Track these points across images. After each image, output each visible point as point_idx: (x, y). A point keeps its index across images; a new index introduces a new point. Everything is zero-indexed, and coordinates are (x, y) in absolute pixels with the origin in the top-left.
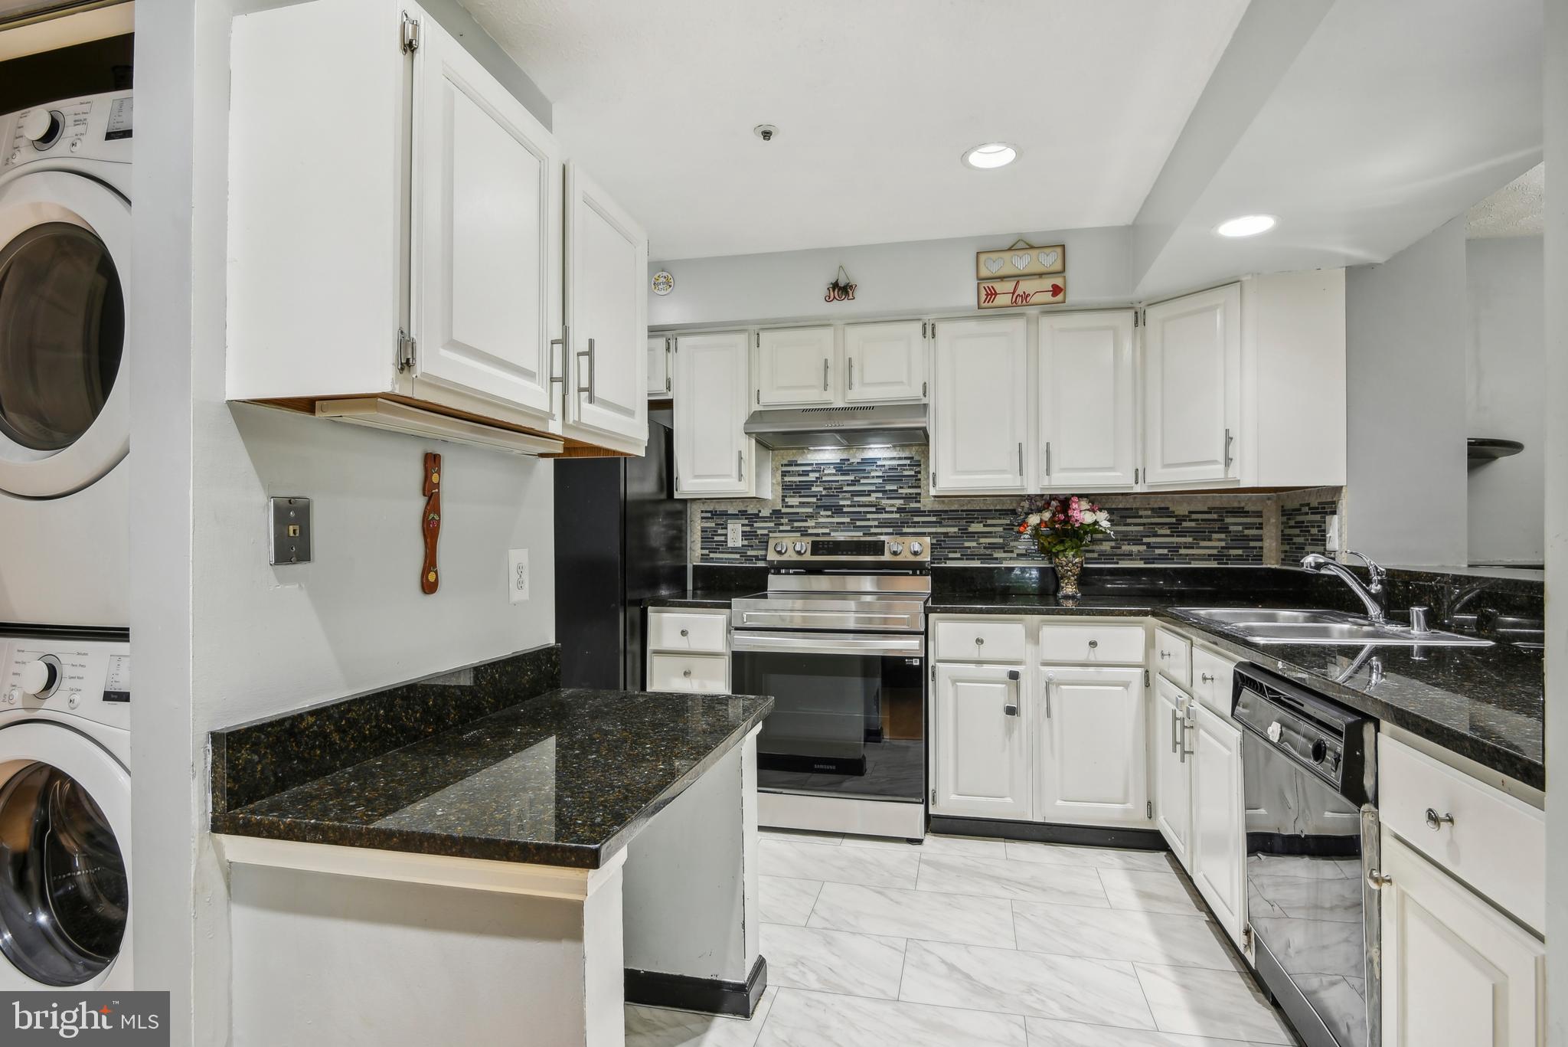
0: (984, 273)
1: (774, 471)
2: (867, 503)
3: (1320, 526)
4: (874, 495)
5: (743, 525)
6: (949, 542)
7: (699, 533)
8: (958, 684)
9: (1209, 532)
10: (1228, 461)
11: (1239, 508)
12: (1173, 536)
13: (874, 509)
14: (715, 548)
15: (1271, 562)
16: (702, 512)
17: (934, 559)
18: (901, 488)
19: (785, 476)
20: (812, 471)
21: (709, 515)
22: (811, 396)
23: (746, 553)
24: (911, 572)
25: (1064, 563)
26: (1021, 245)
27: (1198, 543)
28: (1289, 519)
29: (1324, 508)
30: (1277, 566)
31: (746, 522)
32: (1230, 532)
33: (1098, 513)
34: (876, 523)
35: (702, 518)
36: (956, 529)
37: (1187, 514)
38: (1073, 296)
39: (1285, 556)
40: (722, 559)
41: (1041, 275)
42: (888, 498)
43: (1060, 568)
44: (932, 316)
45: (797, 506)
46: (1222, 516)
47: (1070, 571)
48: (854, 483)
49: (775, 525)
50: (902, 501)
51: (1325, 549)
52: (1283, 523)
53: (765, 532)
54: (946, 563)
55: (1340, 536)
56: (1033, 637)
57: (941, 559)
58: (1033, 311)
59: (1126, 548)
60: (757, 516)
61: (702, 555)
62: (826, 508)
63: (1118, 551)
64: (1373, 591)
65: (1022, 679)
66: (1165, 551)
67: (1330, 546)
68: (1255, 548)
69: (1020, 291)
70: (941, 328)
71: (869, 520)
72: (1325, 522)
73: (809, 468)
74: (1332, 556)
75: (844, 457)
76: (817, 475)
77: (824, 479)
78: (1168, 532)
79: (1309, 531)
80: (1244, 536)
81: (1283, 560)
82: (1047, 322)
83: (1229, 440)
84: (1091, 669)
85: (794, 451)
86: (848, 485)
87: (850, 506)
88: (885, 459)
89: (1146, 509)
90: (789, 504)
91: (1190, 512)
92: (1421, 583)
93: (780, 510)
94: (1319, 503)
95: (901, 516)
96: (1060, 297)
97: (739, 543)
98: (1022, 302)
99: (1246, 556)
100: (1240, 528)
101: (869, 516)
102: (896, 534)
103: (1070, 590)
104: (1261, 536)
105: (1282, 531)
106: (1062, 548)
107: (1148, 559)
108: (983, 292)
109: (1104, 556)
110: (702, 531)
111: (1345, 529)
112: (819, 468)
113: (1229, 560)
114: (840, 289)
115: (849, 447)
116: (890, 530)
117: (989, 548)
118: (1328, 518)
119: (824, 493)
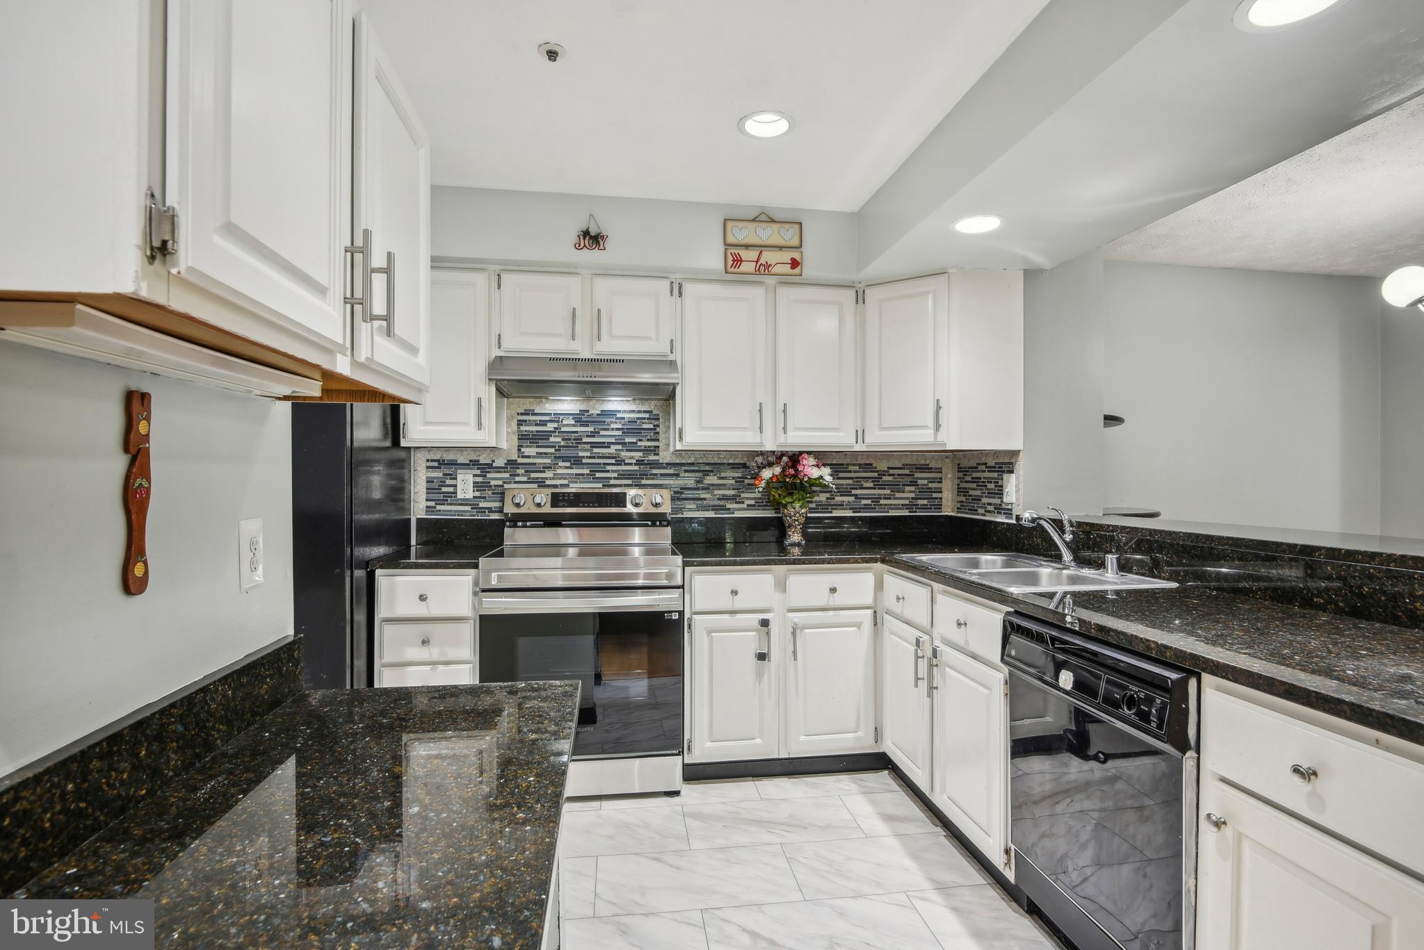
0: (731, 240)
1: (509, 419)
2: (607, 455)
3: (997, 482)
4: (614, 448)
5: (474, 476)
6: (688, 494)
7: (424, 484)
8: (713, 634)
9: (903, 485)
10: (938, 427)
11: (925, 465)
12: (875, 488)
13: (613, 461)
14: (442, 500)
15: (948, 510)
16: (428, 461)
17: (674, 511)
18: (640, 440)
19: (522, 425)
20: (551, 421)
21: (436, 464)
22: (559, 345)
23: (478, 505)
24: (650, 523)
25: (793, 514)
26: (763, 217)
27: (895, 495)
28: (966, 475)
29: (1002, 467)
30: (953, 514)
31: (478, 472)
32: (918, 485)
33: (823, 468)
34: (616, 475)
35: (429, 467)
36: (692, 482)
37: (886, 469)
38: (809, 270)
39: (961, 506)
40: (451, 511)
41: (781, 248)
42: (627, 450)
43: (788, 518)
44: (679, 276)
45: (534, 457)
46: (912, 472)
47: (797, 521)
48: (593, 435)
49: (510, 475)
50: (641, 454)
51: (1002, 502)
52: (958, 478)
53: (500, 483)
54: (682, 514)
55: (1017, 491)
56: (781, 586)
58: (771, 281)
59: (839, 499)
60: (490, 466)
61: (427, 507)
62: (565, 459)
63: (832, 502)
64: (1068, 540)
65: (772, 626)
66: (869, 502)
67: (1005, 500)
68: (937, 498)
69: (762, 261)
70: (688, 288)
71: (608, 471)
72: (1002, 479)
73: (547, 418)
74: (1009, 507)
75: (584, 407)
76: (555, 425)
77: (563, 429)
78: (871, 485)
79: (986, 486)
80: (929, 488)
81: (958, 508)
82: (784, 293)
83: (938, 408)
84: (831, 613)
85: (531, 400)
86: (588, 436)
87: (590, 458)
88: (624, 411)
89: (854, 465)
90: (526, 454)
91: (888, 468)
92: (1103, 533)
93: (516, 461)
94: (996, 463)
95: (640, 468)
96: (797, 270)
97: (470, 495)
98: (765, 271)
99: (931, 505)
100: (926, 482)
101: (608, 468)
102: (636, 485)
103: (796, 538)
104: (941, 488)
105: (958, 485)
106: (790, 500)
107: (856, 508)
108: (730, 259)
109: (822, 507)
110: (427, 482)
111: (1021, 486)
112: (557, 418)
113: (917, 508)
114: (591, 237)
115: (589, 398)
116: (630, 482)
117: (724, 499)
118: (1005, 476)
119: (562, 444)
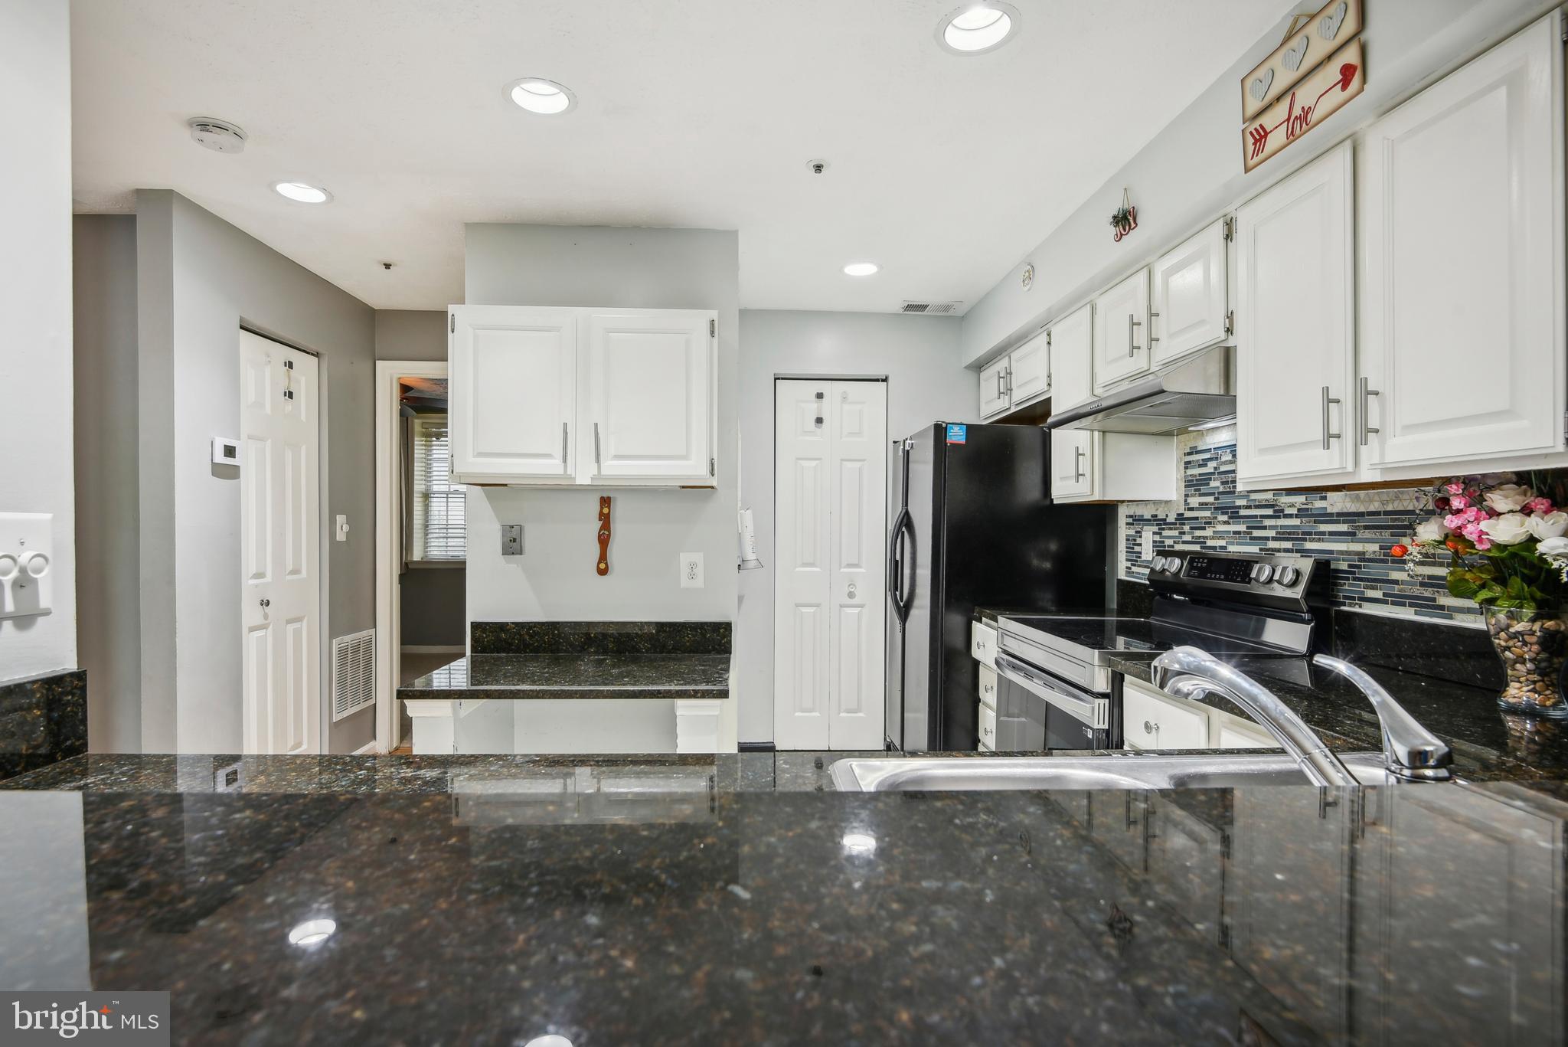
0: (1254, 106)
1: (1179, 461)
2: (1264, 503)
5: (1154, 533)
6: (1367, 570)
7: (1125, 542)
13: (1270, 512)
14: (1134, 561)
16: (1128, 517)
19: (1188, 468)
20: (1211, 459)
21: (1131, 520)
23: (1154, 566)
31: (1157, 529)
33: (1535, 518)
35: (1127, 524)
36: (1375, 547)
40: (1139, 574)
41: (1326, 60)
45: (1198, 509)
50: (1303, 499)
53: (1171, 542)
57: (1353, 598)
60: (1165, 521)
61: (1127, 568)
62: (1223, 510)
69: (1297, 110)
71: (1268, 528)
73: (1207, 456)
76: (1215, 464)
77: (1221, 469)
85: (1195, 433)
90: (1191, 505)
93: (1184, 514)
95: (1302, 522)
96: (1355, 83)
97: (1150, 555)
101: (1268, 522)
102: (1297, 551)
103: (1526, 695)
108: (1250, 142)
110: (1127, 540)
112: (1215, 454)
114: (1121, 220)
117: (1432, 586)
119: (1221, 489)
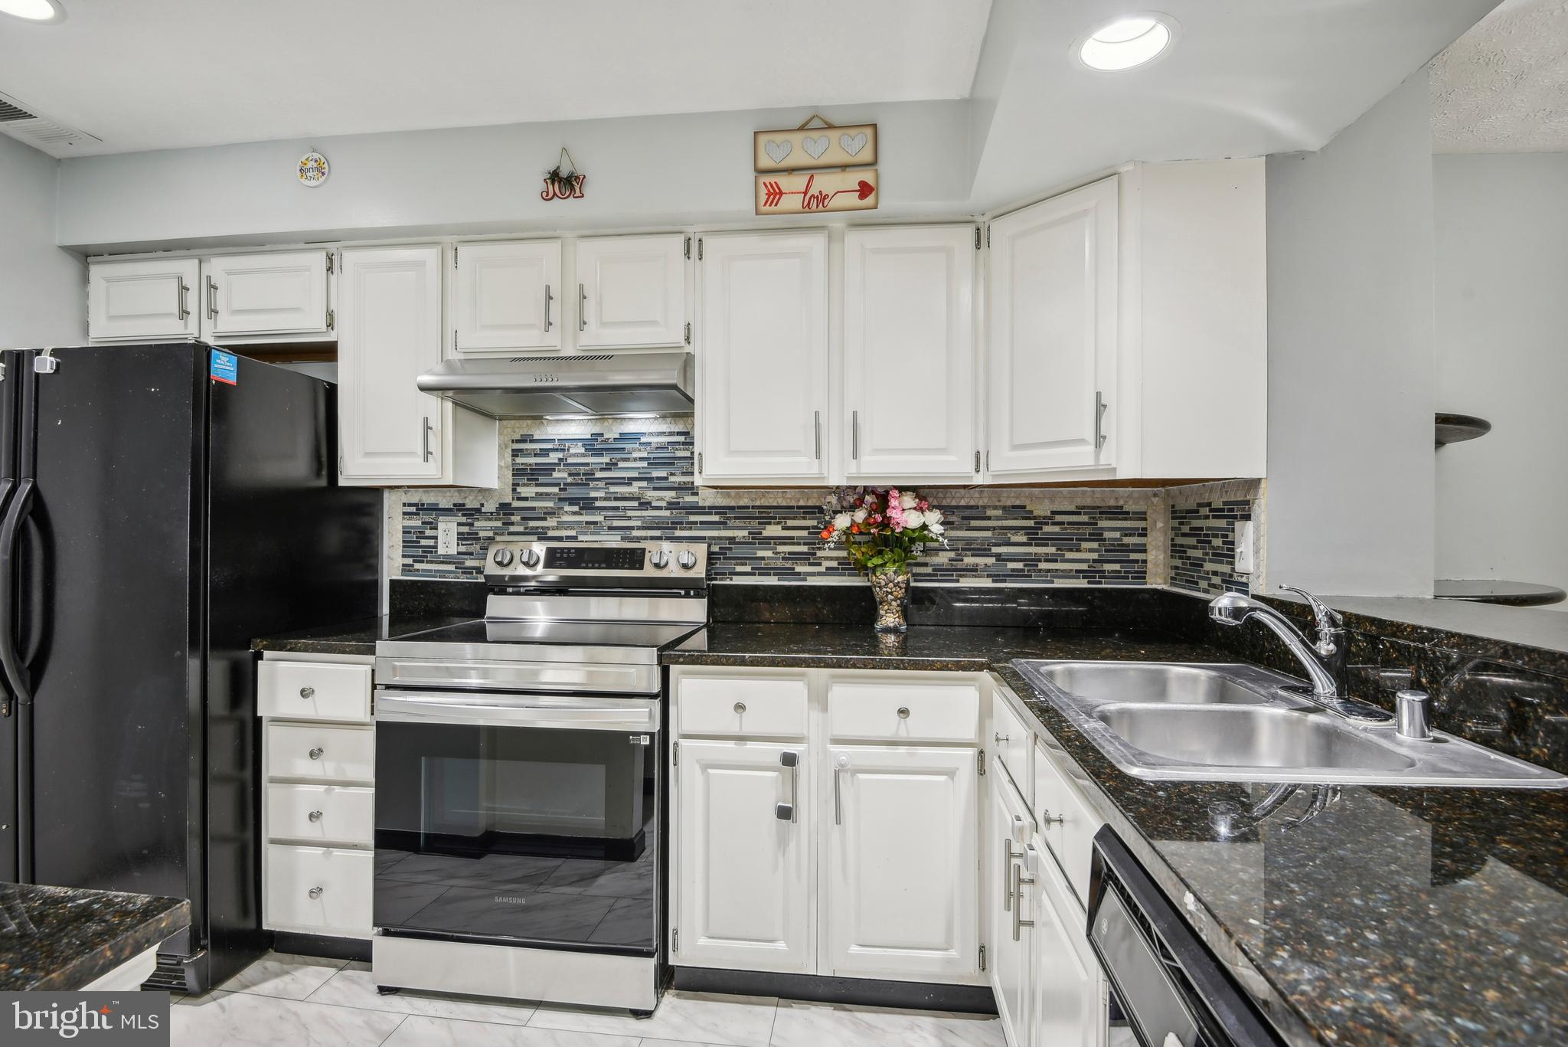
0: (765, 162)
1: (502, 448)
2: (627, 495)
3: (1226, 536)
4: (636, 484)
5: (459, 524)
6: (737, 551)
7: (400, 535)
8: (710, 771)
9: (1077, 540)
10: (1100, 440)
11: (1117, 508)
12: (1031, 545)
13: (635, 504)
14: (421, 556)
15: (1156, 581)
16: (404, 505)
17: (709, 577)
18: (672, 474)
19: (517, 456)
20: (556, 450)
21: (413, 509)
22: (531, 340)
23: (463, 563)
24: (683, 592)
25: (883, 583)
26: (816, 123)
27: (1063, 555)
28: (1181, 524)
29: (1232, 510)
30: (1166, 587)
31: (464, 520)
32: (1104, 540)
33: (927, 513)
34: (639, 523)
35: (405, 514)
36: (745, 533)
37: (1049, 514)
38: (889, 201)
39: (1176, 574)
40: (431, 571)
41: (844, 167)
42: (655, 489)
43: (878, 589)
44: (698, 228)
45: (532, 499)
46: (1094, 518)
47: (891, 593)
48: (611, 466)
49: (504, 524)
50: (673, 494)
51: (1233, 570)
52: (1173, 529)
53: (490, 534)
54: (731, 579)
55: (1257, 552)
56: (819, 700)
57: (725, 574)
58: (837, 222)
59: (969, 560)
60: (478, 510)
61: (404, 565)
62: (572, 501)
63: (959, 565)
64: (1323, 653)
65: (802, 766)
66: (1020, 565)
67: (1239, 566)
68: (1136, 561)
69: (814, 190)
70: (709, 243)
71: (630, 518)
72: (1233, 531)
73: (549, 446)
74: (1244, 580)
75: (597, 430)
76: (560, 455)
77: (570, 461)
78: (1024, 539)
79: (1209, 542)
80: (1123, 545)
81: (1172, 578)
82: (856, 240)
83: (1100, 407)
84: (902, 750)
85: (529, 422)
86: (602, 470)
87: (605, 499)
88: (651, 434)
89: (995, 508)
90: (523, 495)
91: (1054, 513)
92: (1401, 641)
93: (511, 504)
94: (1225, 503)
95: (672, 513)
96: (870, 200)
97: (453, 550)
98: (817, 206)
99: (1126, 572)
100: (1117, 535)
101: (630, 513)
102: (668, 538)
103: (892, 620)
104: (1145, 545)
105: (1172, 540)
106: (880, 562)
107: (998, 576)
108: (763, 191)
109: (939, 572)
110: (404, 532)
111: (1263, 542)
112: (562, 445)
113: (1105, 577)
114: (560, 180)
115: (602, 419)
116: (657, 533)
117: (789, 559)
118: (1238, 524)
119: (569, 480)
